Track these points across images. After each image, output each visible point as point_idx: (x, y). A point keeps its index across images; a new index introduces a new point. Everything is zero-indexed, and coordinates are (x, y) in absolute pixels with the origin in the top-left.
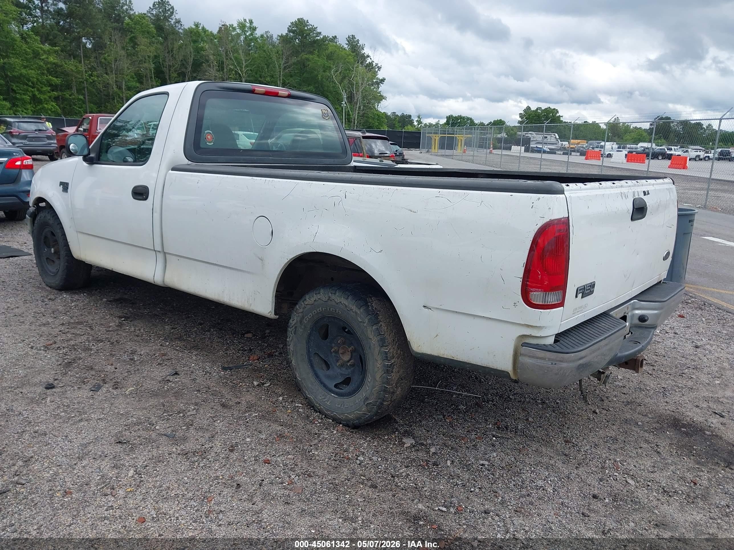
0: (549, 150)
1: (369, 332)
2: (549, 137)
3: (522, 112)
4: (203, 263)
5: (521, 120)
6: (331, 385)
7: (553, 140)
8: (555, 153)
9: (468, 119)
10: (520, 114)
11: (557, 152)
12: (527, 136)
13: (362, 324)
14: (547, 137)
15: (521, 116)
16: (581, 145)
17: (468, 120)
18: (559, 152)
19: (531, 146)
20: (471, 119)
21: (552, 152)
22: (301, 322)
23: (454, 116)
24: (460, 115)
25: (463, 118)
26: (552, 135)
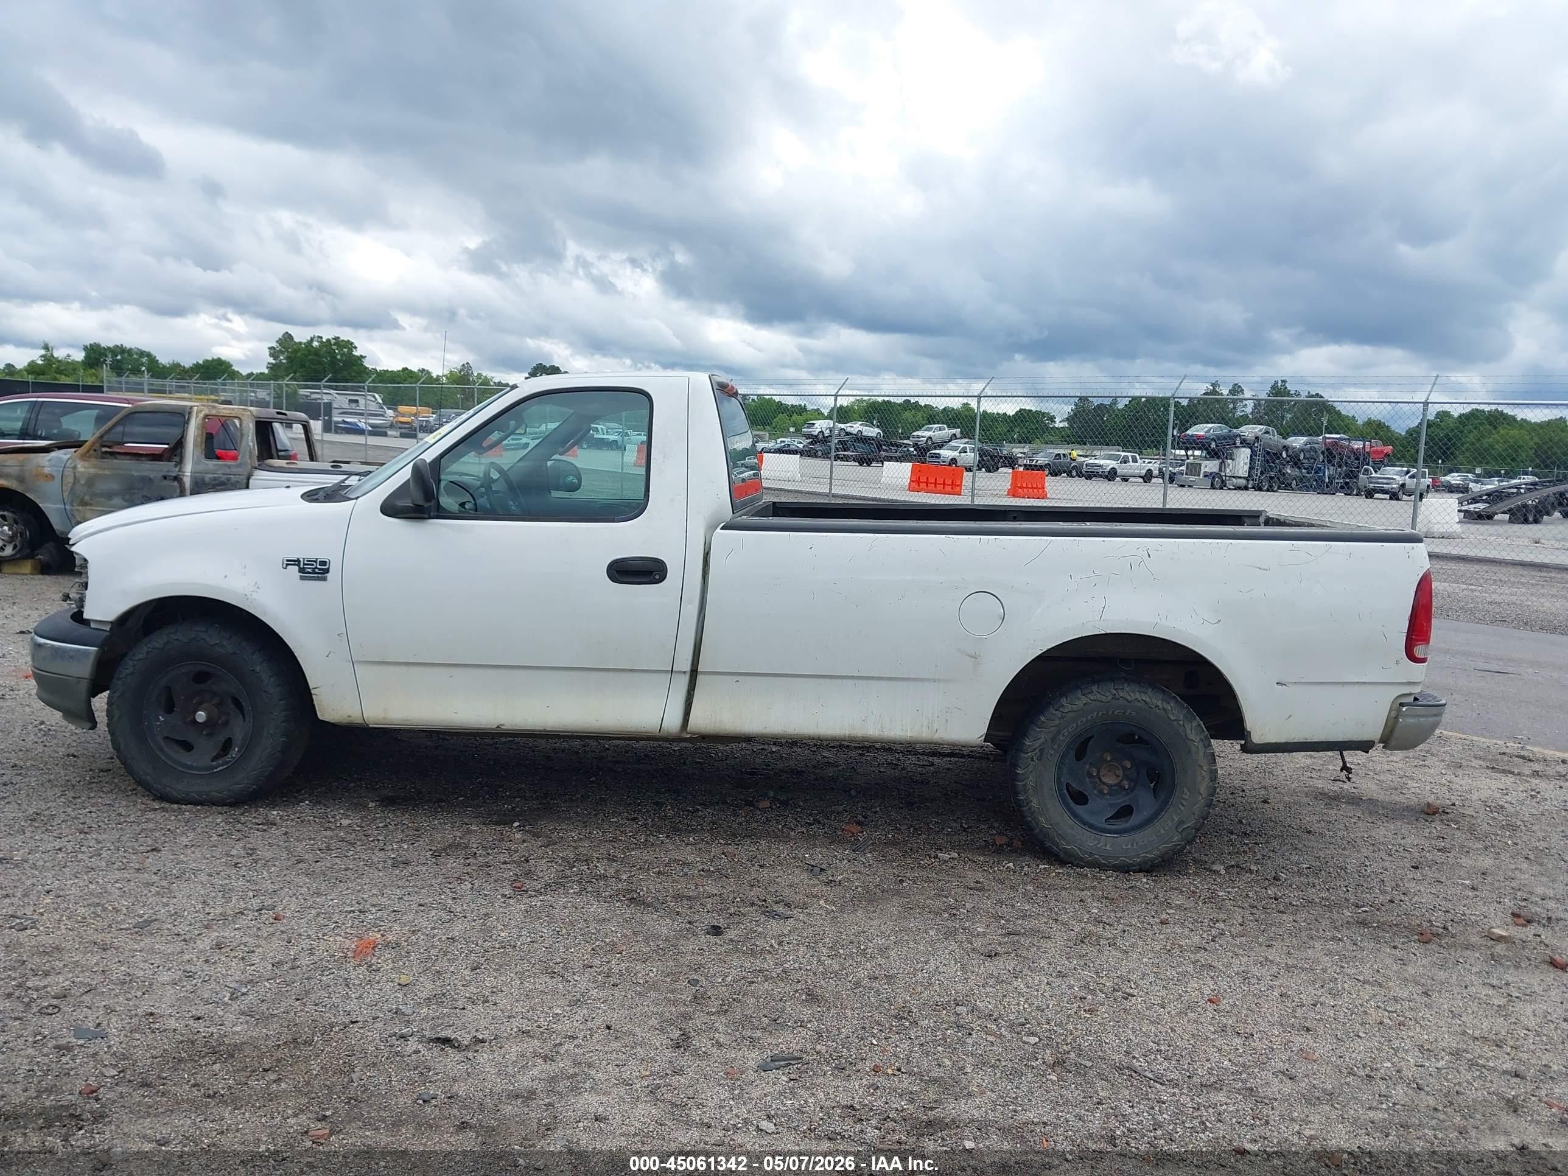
0: (370, 428)
1: (1188, 731)
2: (362, 401)
3: (275, 345)
4: (806, 679)
5: (274, 362)
6: (1100, 821)
7: (373, 407)
8: (385, 435)
9: (142, 354)
10: (270, 348)
11: (389, 433)
12: (316, 399)
13: (1175, 723)
14: (357, 401)
15: (274, 353)
16: (423, 417)
17: (140, 357)
18: (394, 433)
19: (335, 419)
20: (149, 355)
21: (378, 431)
22: (1053, 740)
23: (103, 345)
24: (119, 344)
25: (130, 352)
26: (369, 398)
